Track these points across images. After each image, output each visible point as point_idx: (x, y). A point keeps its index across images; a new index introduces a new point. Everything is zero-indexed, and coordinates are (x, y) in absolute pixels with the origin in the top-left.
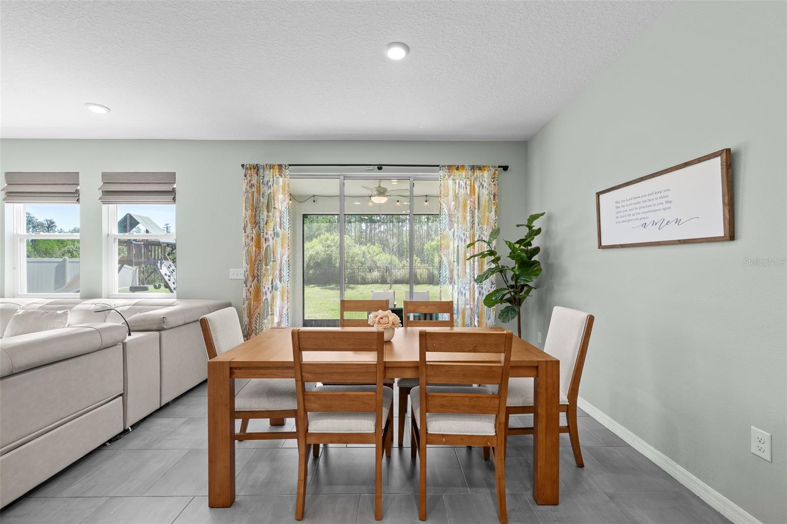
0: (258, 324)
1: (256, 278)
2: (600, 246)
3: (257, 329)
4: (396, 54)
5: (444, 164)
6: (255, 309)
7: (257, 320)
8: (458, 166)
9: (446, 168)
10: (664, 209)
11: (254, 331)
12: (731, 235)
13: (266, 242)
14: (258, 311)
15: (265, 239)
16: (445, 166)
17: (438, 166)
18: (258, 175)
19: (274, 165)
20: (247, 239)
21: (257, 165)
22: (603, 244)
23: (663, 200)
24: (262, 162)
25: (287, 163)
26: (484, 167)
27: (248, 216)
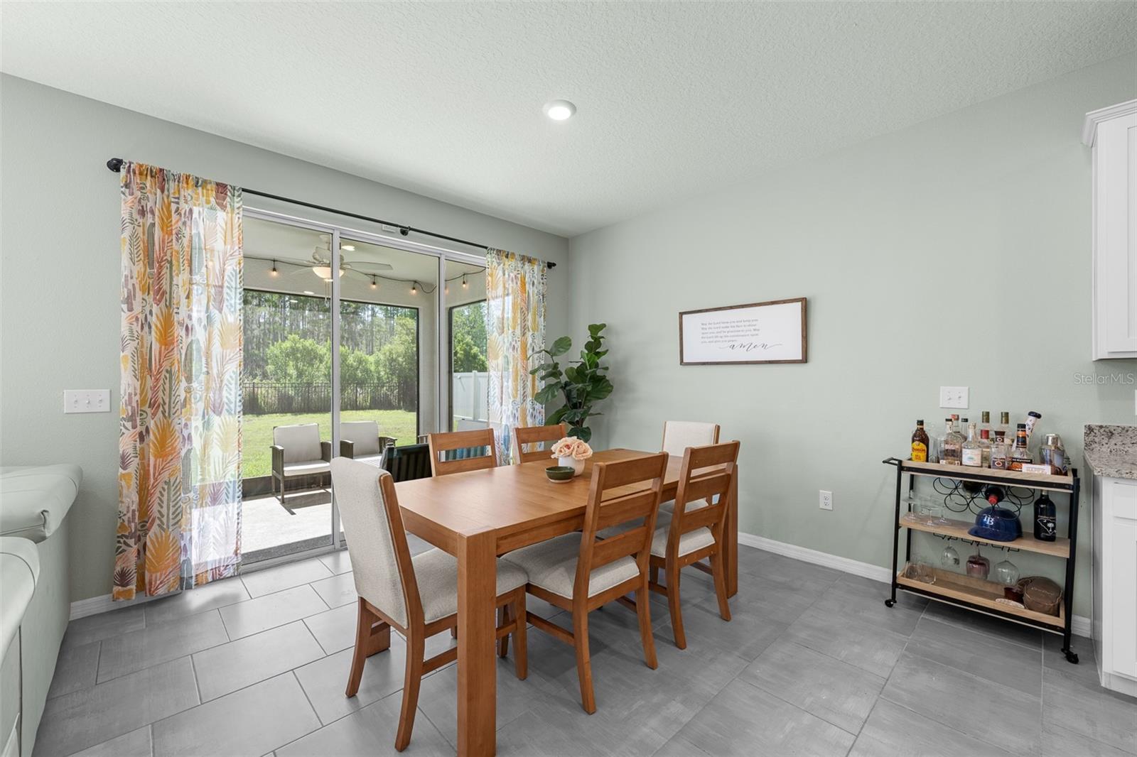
0: (165, 505)
1: (161, 409)
2: (682, 362)
3: (163, 516)
4: (559, 113)
5: (493, 247)
6: (159, 474)
7: (162, 495)
8: (508, 252)
9: (495, 252)
10: (752, 335)
11: (157, 522)
12: (805, 360)
13: (187, 335)
14: (165, 476)
15: (187, 328)
16: (494, 250)
17: (486, 248)
18: (163, 191)
19: (205, 182)
20: (135, 323)
21: (161, 170)
22: (685, 361)
23: (752, 328)
24: (173, 167)
25: (239, 186)
26: (535, 259)
27: (135, 275)
